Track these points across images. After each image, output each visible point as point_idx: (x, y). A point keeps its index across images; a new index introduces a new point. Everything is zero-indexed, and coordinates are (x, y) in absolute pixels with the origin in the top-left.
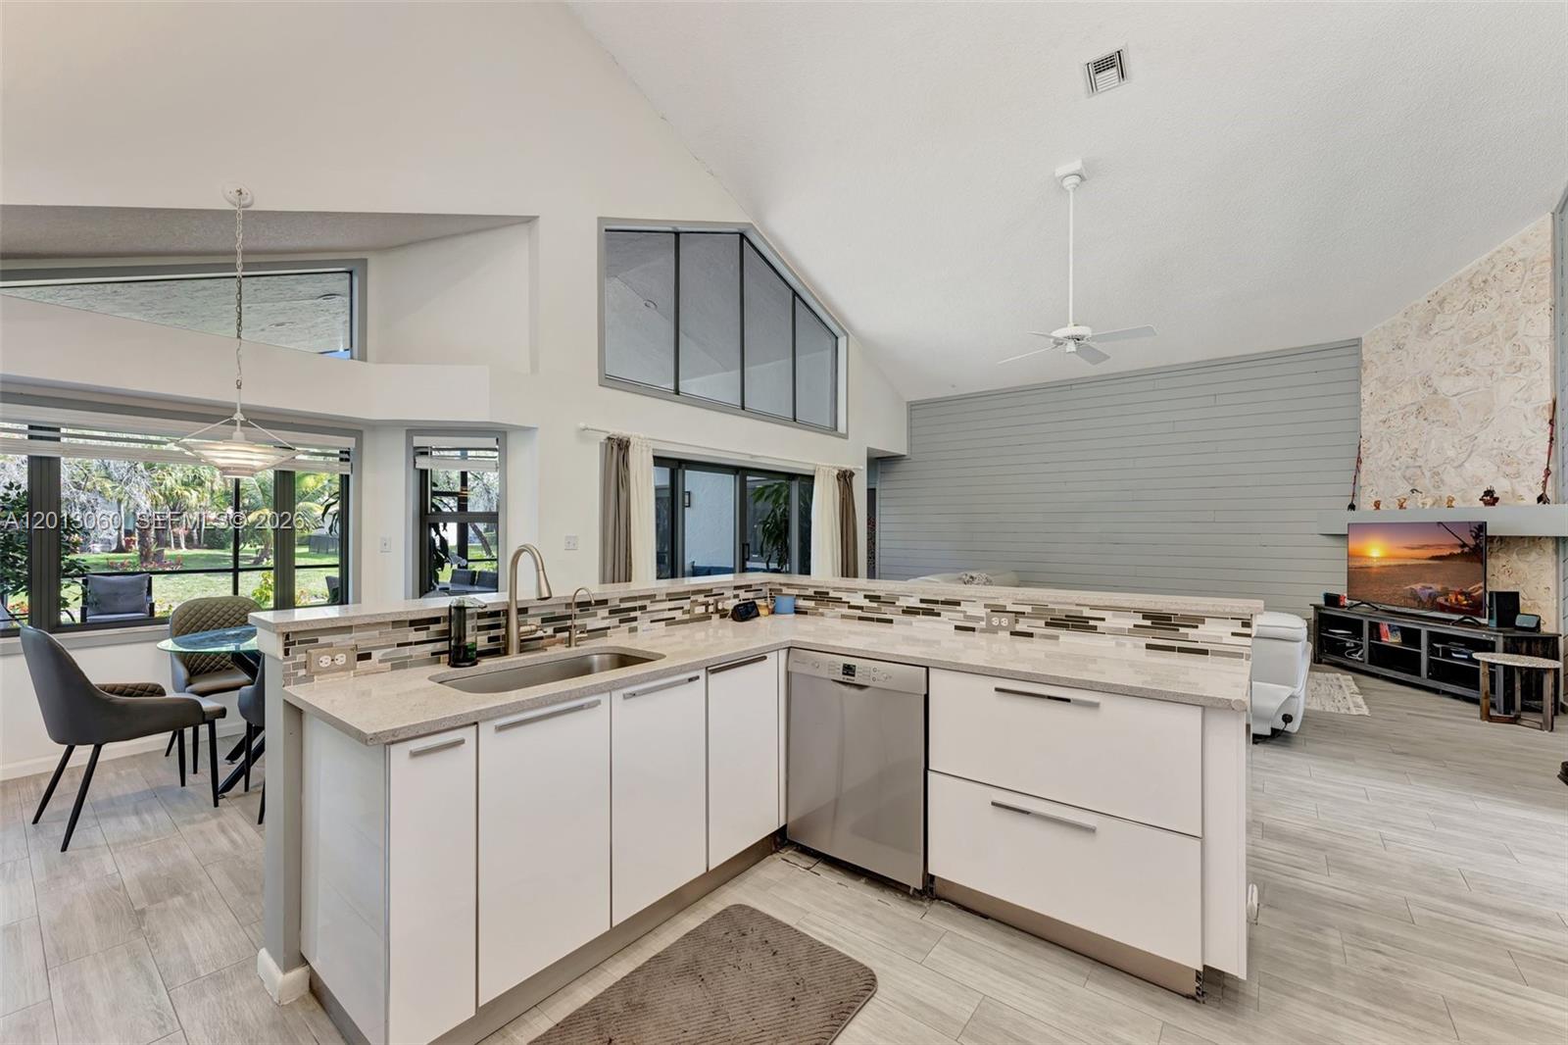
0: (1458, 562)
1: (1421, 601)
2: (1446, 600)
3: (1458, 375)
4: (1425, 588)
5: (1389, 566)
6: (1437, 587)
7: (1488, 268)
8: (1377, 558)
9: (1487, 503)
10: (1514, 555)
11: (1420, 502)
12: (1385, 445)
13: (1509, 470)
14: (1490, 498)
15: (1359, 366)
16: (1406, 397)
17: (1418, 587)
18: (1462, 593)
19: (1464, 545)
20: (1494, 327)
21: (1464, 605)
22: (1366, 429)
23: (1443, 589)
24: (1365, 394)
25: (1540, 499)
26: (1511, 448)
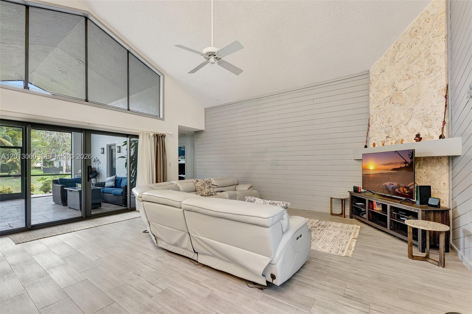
0: (404, 171)
1: (389, 191)
2: (399, 191)
3: (405, 80)
4: (391, 184)
5: (376, 174)
6: (395, 184)
7: (417, 24)
8: (372, 170)
9: (417, 141)
10: (430, 167)
11: (390, 142)
12: (379, 118)
13: (427, 124)
14: (418, 138)
16: (386, 94)
17: (388, 184)
18: (405, 187)
19: (406, 163)
20: (420, 53)
21: (406, 193)
22: (372, 111)
23: (398, 184)
24: (371, 96)
25: (441, 137)
26: (428, 113)
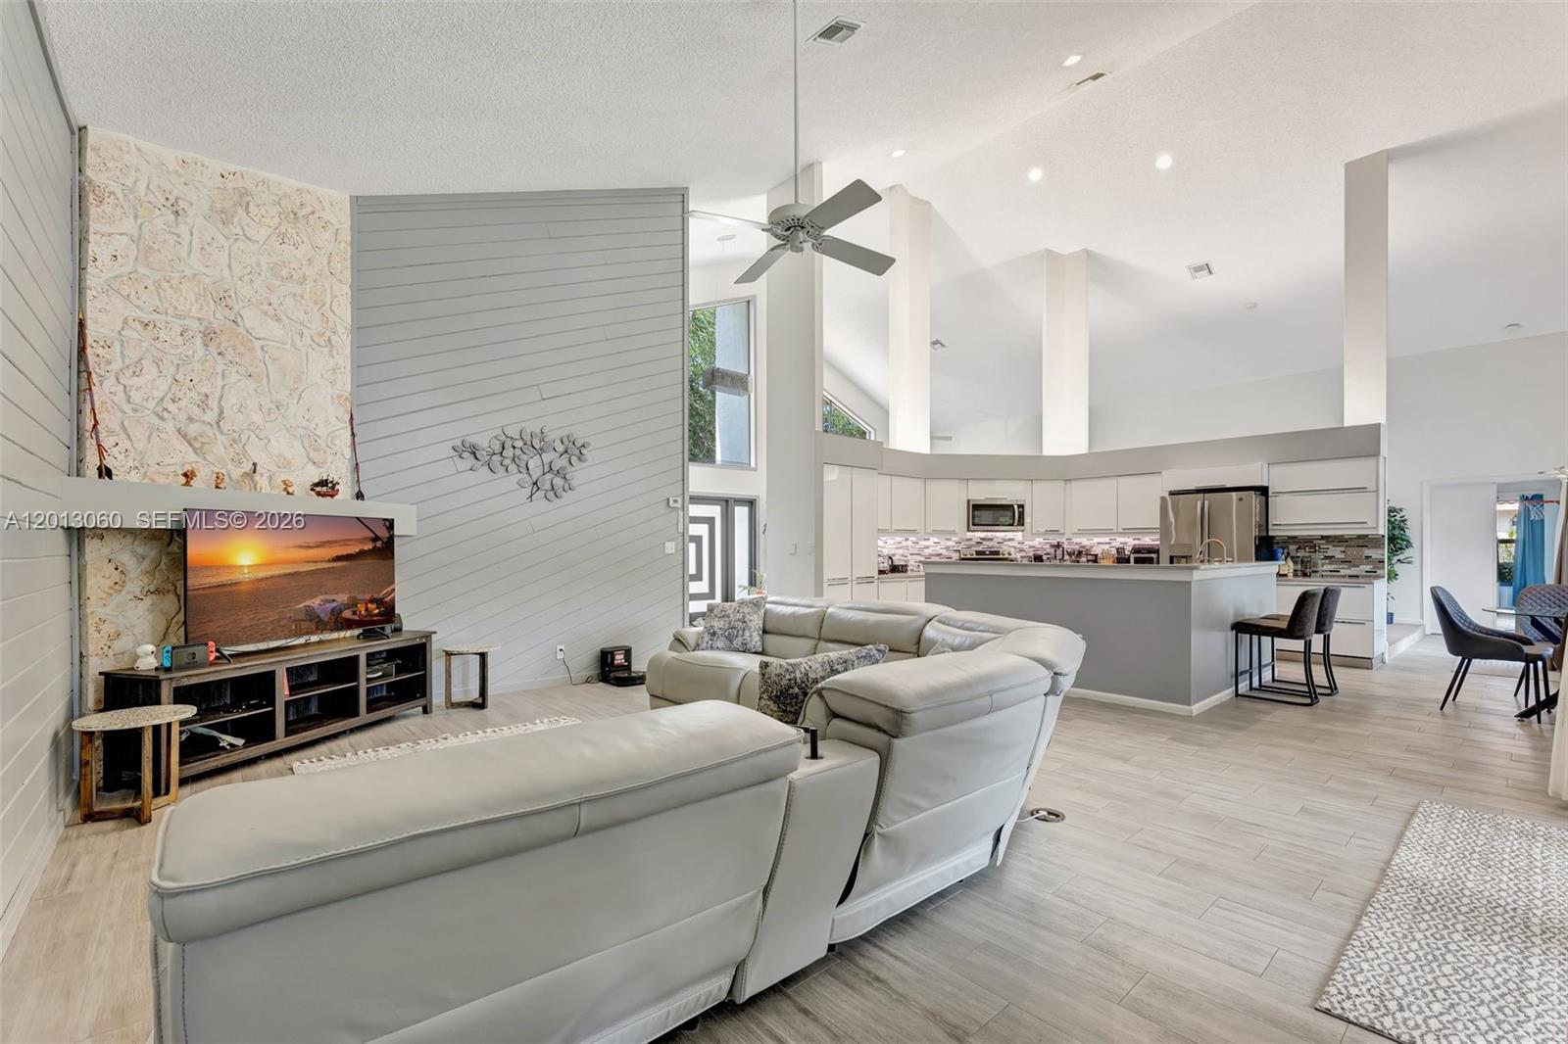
0: (369, 561)
1: (320, 620)
2: (354, 613)
4: (325, 601)
6: (342, 598)
9: (324, 493)
14: (324, 486)
18: (372, 601)
19: (376, 539)
21: (376, 615)
23: (350, 597)
25: (357, 496)
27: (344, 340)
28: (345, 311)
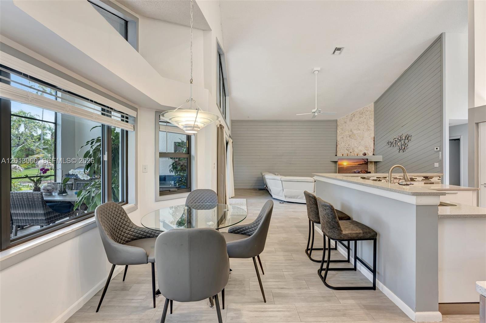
0: (364, 165)
2: (362, 172)
3: (357, 130)
4: (357, 170)
5: (349, 167)
6: (360, 170)
7: (363, 111)
9: (364, 155)
11: (352, 154)
12: (343, 143)
13: (367, 149)
14: (365, 154)
15: (337, 126)
16: (347, 133)
17: (355, 170)
18: (365, 171)
19: (365, 162)
20: (364, 122)
22: (338, 139)
24: (338, 132)
25: (373, 154)
26: (367, 145)
27: (372, 128)
28: (372, 123)
